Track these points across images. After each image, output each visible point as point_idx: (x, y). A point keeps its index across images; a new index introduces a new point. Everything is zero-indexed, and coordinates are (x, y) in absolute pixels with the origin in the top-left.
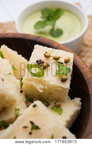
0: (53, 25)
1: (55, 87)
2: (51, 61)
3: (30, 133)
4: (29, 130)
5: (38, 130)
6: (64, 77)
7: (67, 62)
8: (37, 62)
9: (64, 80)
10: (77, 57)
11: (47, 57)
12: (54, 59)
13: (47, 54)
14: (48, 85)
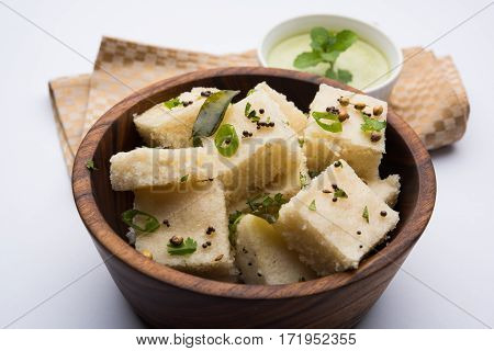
0: (332, 63)
1: (360, 149)
2: (350, 110)
3: (335, 200)
4: (332, 195)
5: (345, 199)
6: (375, 133)
7: (377, 113)
8: (328, 110)
9: (375, 139)
10: (391, 112)
11: (344, 103)
12: (356, 107)
13: (343, 99)
14: (348, 147)
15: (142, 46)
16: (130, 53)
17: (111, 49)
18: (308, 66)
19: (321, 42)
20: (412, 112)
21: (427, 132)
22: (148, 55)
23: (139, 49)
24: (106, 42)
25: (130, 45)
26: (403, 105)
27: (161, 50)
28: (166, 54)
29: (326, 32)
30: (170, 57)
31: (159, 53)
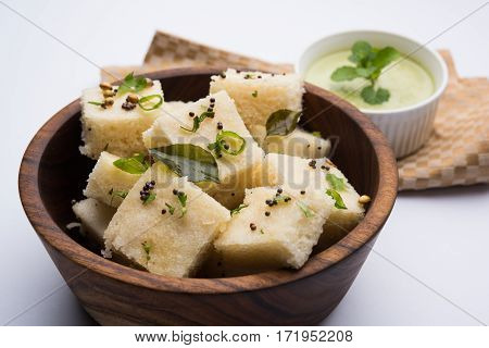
0: (373, 81)
15: (194, 45)
16: (182, 50)
17: (162, 44)
18: (343, 80)
19: (362, 56)
20: (450, 142)
21: (456, 165)
22: (199, 54)
23: (191, 47)
24: (159, 36)
25: (183, 42)
26: (446, 134)
27: (214, 51)
28: (217, 55)
29: (369, 47)
30: (221, 58)
31: (211, 54)
